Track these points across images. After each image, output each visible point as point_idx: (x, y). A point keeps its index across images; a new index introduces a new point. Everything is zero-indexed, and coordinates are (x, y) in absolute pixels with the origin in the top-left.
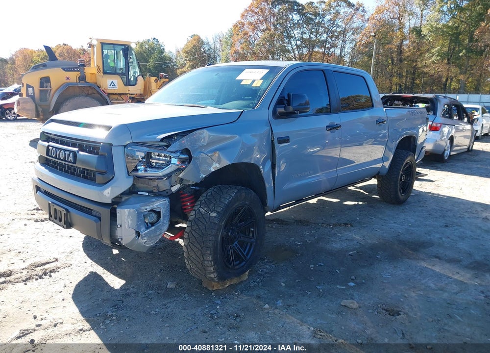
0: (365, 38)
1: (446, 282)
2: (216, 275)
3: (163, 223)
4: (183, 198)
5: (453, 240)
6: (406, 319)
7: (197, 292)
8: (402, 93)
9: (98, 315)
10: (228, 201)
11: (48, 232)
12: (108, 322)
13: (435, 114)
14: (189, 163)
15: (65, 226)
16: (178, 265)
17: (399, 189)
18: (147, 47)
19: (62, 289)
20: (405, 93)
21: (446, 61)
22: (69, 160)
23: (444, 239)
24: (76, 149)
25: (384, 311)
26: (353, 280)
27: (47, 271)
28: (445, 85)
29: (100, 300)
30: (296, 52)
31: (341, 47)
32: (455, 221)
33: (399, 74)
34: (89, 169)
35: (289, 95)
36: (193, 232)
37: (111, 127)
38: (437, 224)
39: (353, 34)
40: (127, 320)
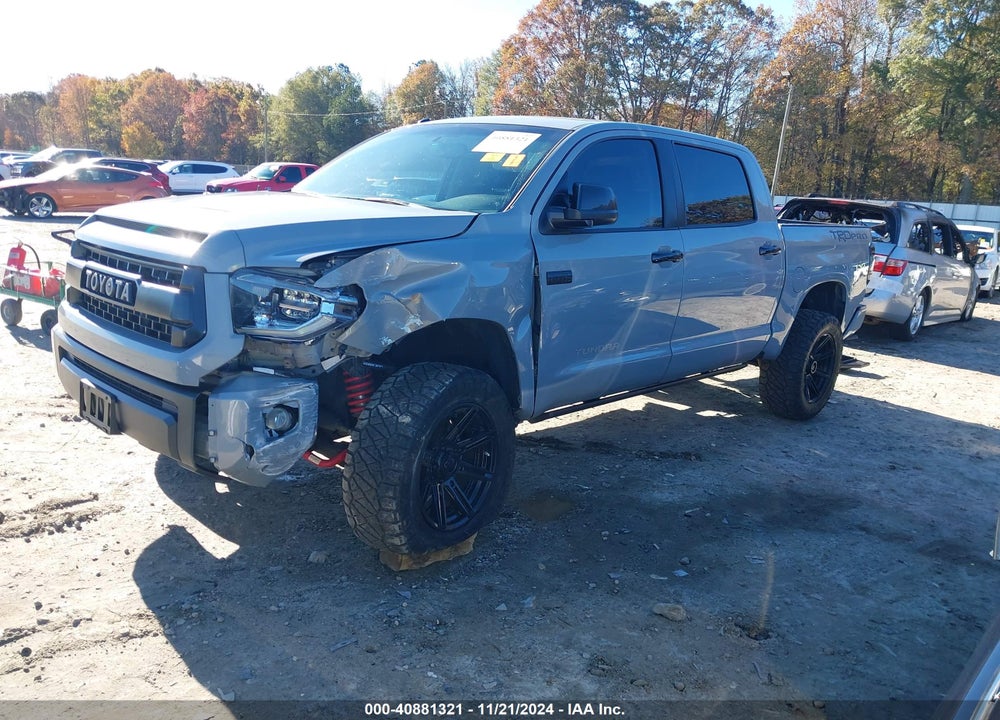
0: (770, 82)
1: (875, 579)
2: (404, 539)
3: (303, 431)
4: (349, 385)
5: (902, 496)
6: (780, 647)
7: (369, 573)
8: (840, 197)
9: (163, 608)
10: (436, 393)
11: (86, 441)
12: (181, 621)
13: (894, 240)
14: (359, 315)
15: (109, 429)
16: (337, 519)
17: (802, 389)
18: (325, 81)
19: (98, 553)
20: (847, 197)
21: (935, 135)
22: (122, 298)
23: (882, 492)
24: (135, 277)
25: (738, 629)
26: (683, 564)
27: (74, 518)
28: (932, 183)
29: (172, 578)
30: (629, 105)
31: (721, 98)
32: (913, 459)
33: (838, 157)
34: (160, 316)
35: (575, 187)
36: (363, 453)
37: (205, 236)
38: (874, 463)
39: (747, 71)
40: (220, 619)
